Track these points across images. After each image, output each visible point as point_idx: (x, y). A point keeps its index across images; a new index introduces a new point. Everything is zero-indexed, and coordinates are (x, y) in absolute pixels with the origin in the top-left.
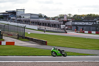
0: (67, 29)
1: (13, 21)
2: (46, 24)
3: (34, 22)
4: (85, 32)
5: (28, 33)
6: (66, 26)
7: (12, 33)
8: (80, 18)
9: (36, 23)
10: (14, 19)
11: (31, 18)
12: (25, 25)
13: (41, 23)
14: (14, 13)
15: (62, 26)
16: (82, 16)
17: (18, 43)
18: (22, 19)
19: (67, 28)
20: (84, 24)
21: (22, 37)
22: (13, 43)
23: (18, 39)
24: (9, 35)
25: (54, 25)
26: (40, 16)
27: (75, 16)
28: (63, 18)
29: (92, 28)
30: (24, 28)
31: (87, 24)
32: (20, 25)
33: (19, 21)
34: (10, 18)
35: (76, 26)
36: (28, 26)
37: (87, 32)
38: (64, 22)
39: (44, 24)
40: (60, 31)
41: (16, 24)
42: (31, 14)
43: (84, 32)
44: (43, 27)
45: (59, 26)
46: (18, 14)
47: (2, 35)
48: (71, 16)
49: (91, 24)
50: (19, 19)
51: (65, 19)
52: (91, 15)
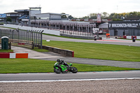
0: (101, 34)
1: (25, 24)
2: (72, 27)
3: (54, 26)
4: (128, 37)
5: (47, 40)
6: (100, 29)
7: (24, 41)
8: (120, 18)
9: (58, 26)
10: (26, 22)
11: (50, 19)
12: (42, 29)
13: (64, 27)
14: (26, 13)
15: (95, 30)
16: (122, 15)
17: (33, 55)
18: (38, 21)
19: (101, 32)
20: (126, 25)
21: (38, 46)
22: (25, 56)
23: (33, 49)
24: (20, 44)
25: (83, 29)
26: (63, 17)
27: (112, 15)
28: (95, 18)
29: (136, 31)
30: (42, 33)
31: (130, 25)
32: (34, 29)
33: (34, 24)
34: (21, 20)
35: (115, 29)
36: (46, 31)
37: (130, 37)
38: (98, 24)
39: (69, 28)
40: (92, 36)
41: (29, 28)
42: (50, 14)
43: (125, 38)
44: (67, 32)
45: (90, 30)
46: (32, 15)
47: (10, 45)
48: (108, 16)
49: (135, 26)
50: (33, 21)
51: (99, 20)
52: (134, 13)
